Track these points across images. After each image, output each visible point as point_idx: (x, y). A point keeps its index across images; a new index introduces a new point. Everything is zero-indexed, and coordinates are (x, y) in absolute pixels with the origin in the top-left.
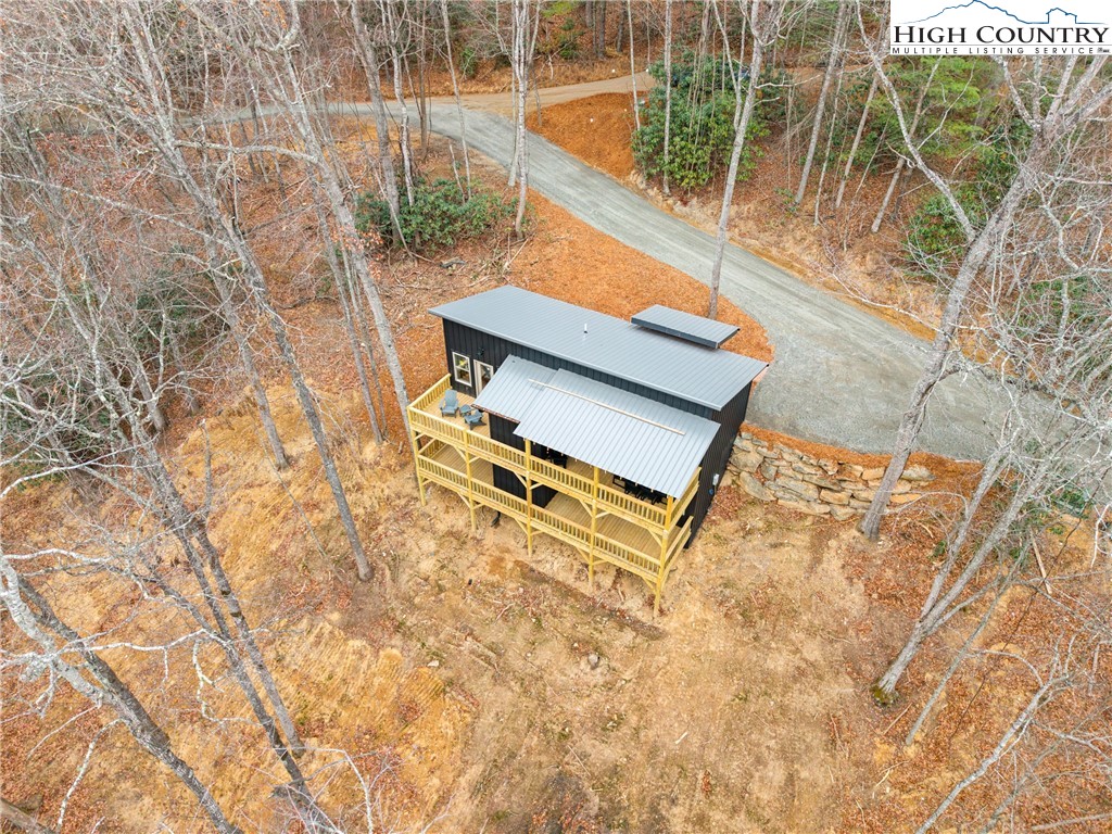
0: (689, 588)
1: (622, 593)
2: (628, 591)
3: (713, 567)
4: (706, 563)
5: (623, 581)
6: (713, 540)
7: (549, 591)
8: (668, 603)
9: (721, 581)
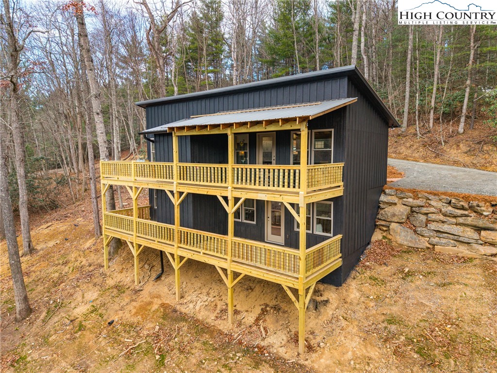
0: (344, 323)
1: (264, 328)
2: (271, 327)
3: (372, 304)
4: (363, 299)
5: (267, 317)
6: (369, 281)
7: (185, 328)
8: (319, 339)
9: (383, 317)
